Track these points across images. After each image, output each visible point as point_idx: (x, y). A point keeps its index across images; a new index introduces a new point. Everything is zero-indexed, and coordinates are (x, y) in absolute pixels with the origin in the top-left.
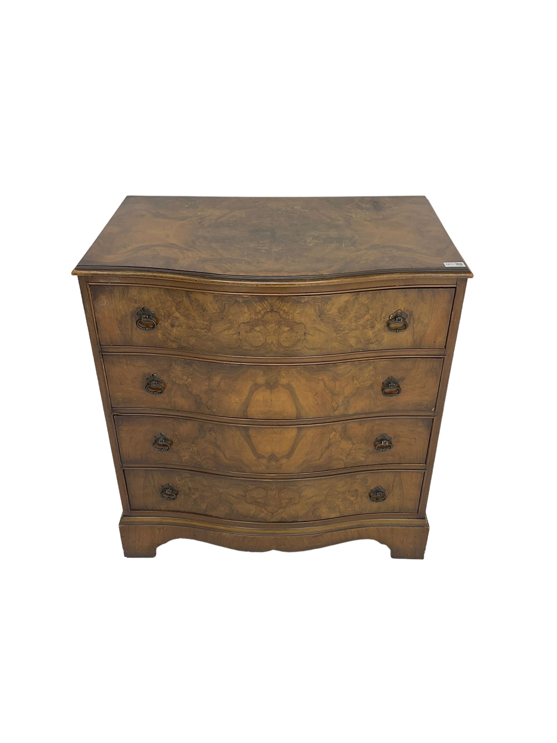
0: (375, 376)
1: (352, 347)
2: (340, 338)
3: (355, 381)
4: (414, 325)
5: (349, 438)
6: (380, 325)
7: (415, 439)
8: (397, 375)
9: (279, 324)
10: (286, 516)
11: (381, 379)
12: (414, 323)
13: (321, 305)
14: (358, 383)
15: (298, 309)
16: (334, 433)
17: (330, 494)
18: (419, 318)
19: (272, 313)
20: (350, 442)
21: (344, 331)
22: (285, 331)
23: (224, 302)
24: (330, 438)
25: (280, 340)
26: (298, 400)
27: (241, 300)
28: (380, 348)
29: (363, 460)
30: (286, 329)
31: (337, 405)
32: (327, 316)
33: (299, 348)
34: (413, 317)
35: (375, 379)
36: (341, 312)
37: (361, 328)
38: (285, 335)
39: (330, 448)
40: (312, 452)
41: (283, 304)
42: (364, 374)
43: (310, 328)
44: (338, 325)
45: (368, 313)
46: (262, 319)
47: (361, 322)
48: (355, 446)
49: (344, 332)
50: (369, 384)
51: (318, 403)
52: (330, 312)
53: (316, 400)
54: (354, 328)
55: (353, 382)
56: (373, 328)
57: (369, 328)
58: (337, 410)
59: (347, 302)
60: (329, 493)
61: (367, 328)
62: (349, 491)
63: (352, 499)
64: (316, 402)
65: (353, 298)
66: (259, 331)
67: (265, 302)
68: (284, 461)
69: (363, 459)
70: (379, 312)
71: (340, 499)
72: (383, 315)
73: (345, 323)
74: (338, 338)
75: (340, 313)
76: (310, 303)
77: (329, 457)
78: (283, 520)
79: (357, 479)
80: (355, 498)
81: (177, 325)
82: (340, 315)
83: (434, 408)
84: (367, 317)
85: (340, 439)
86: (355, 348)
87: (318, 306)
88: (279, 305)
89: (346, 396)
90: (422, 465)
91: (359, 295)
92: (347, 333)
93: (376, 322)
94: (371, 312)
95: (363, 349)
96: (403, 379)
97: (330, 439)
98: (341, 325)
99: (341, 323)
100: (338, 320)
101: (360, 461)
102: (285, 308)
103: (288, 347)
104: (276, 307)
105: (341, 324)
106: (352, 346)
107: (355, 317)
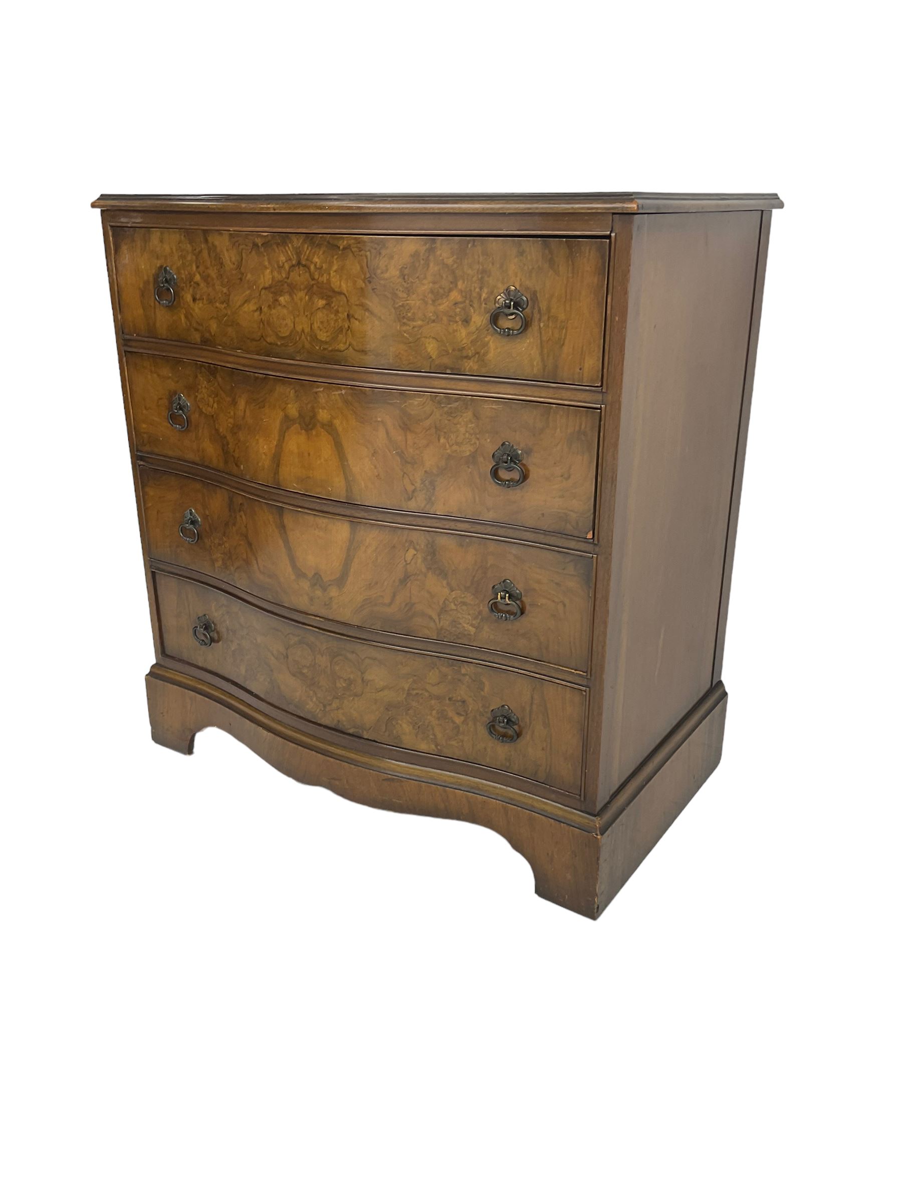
0: (478, 436)
1: (431, 360)
2: (407, 336)
3: (442, 440)
4: (542, 325)
5: (442, 573)
6: (479, 319)
7: (565, 605)
8: (519, 441)
9: (309, 289)
10: (344, 719)
11: (490, 446)
12: (540, 320)
13: (371, 257)
14: (447, 446)
15: (335, 262)
16: (412, 552)
17: (415, 692)
18: (549, 310)
19: (299, 268)
20: (445, 582)
21: (413, 320)
22: (319, 308)
23: (241, 247)
24: (406, 561)
25: (313, 327)
26: (347, 461)
27: (259, 241)
28: (483, 371)
29: (472, 633)
30: (321, 303)
31: (413, 487)
32: (382, 282)
33: (342, 347)
34: (538, 306)
35: (480, 443)
36: (406, 277)
37: (445, 319)
38: (320, 315)
39: (408, 585)
40: (377, 583)
41: (313, 251)
42: (459, 426)
43: (357, 305)
44: (403, 306)
45: (456, 286)
46: (286, 280)
47: (444, 306)
48: (454, 592)
49: (415, 323)
50: (468, 453)
51: (379, 475)
52: (386, 275)
53: (376, 467)
54: (433, 318)
55: (439, 440)
56: (467, 322)
57: (460, 323)
58: (413, 499)
59: (415, 255)
60: (413, 689)
61: (457, 322)
62: (450, 699)
63: (458, 720)
64: (375, 471)
65: (425, 248)
66: (284, 306)
67: (290, 246)
68: (333, 592)
69: (472, 630)
70: (475, 289)
71: (434, 712)
72: (484, 296)
73: (414, 302)
74: (405, 334)
75: (404, 279)
76: (353, 249)
77: (406, 605)
78: (340, 727)
79: (464, 675)
80: (462, 718)
81: (198, 298)
82: (404, 283)
83: (591, 532)
84: (455, 295)
85: (424, 570)
86: (437, 362)
87: (365, 258)
88: (308, 253)
89: (428, 469)
90: (581, 673)
91: (435, 243)
92: (421, 327)
93: (472, 311)
94: (460, 285)
95: (452, 369)
96: (528, 452)
97: (407, 564)
98: (407, 307)
99: (408, 302)
100: (400, 294)
101: (466, 633)
102: (316, 259)
103: (326, 343)
104: (304, 256)
105: (408, 304)
106: (431, 357)
107: (432, 292)
